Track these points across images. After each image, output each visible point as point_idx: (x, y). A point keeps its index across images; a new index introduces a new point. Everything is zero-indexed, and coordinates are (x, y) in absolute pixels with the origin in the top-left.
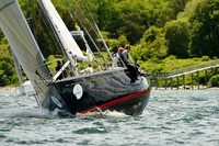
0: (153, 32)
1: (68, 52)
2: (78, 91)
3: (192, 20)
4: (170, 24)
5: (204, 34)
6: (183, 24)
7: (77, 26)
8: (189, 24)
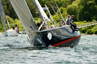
0: (62, 10)
1: (43, 17)
2: (50, 36)
3: (79, 5)
4: (69, 6)
5: (84, 11)
6: (75, 7)
7: (45, 5)
8: (78, 7)
